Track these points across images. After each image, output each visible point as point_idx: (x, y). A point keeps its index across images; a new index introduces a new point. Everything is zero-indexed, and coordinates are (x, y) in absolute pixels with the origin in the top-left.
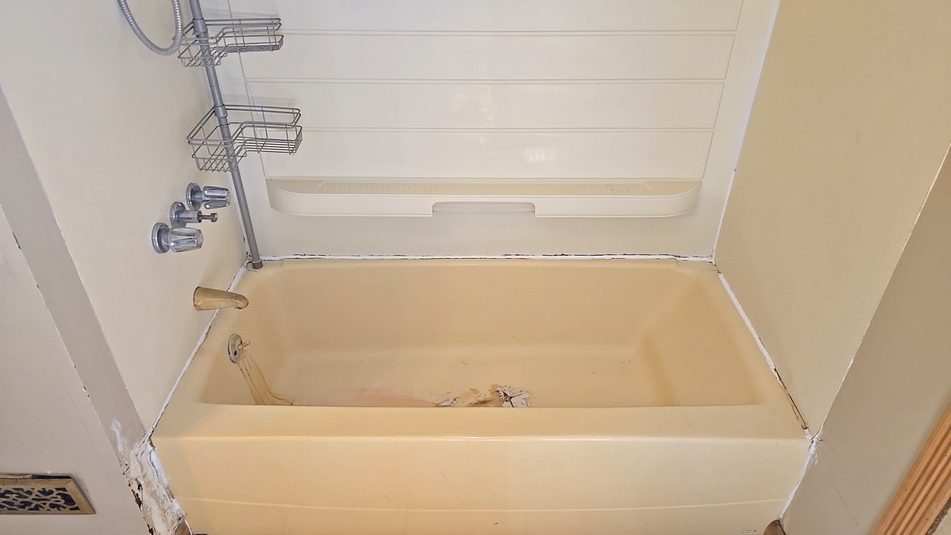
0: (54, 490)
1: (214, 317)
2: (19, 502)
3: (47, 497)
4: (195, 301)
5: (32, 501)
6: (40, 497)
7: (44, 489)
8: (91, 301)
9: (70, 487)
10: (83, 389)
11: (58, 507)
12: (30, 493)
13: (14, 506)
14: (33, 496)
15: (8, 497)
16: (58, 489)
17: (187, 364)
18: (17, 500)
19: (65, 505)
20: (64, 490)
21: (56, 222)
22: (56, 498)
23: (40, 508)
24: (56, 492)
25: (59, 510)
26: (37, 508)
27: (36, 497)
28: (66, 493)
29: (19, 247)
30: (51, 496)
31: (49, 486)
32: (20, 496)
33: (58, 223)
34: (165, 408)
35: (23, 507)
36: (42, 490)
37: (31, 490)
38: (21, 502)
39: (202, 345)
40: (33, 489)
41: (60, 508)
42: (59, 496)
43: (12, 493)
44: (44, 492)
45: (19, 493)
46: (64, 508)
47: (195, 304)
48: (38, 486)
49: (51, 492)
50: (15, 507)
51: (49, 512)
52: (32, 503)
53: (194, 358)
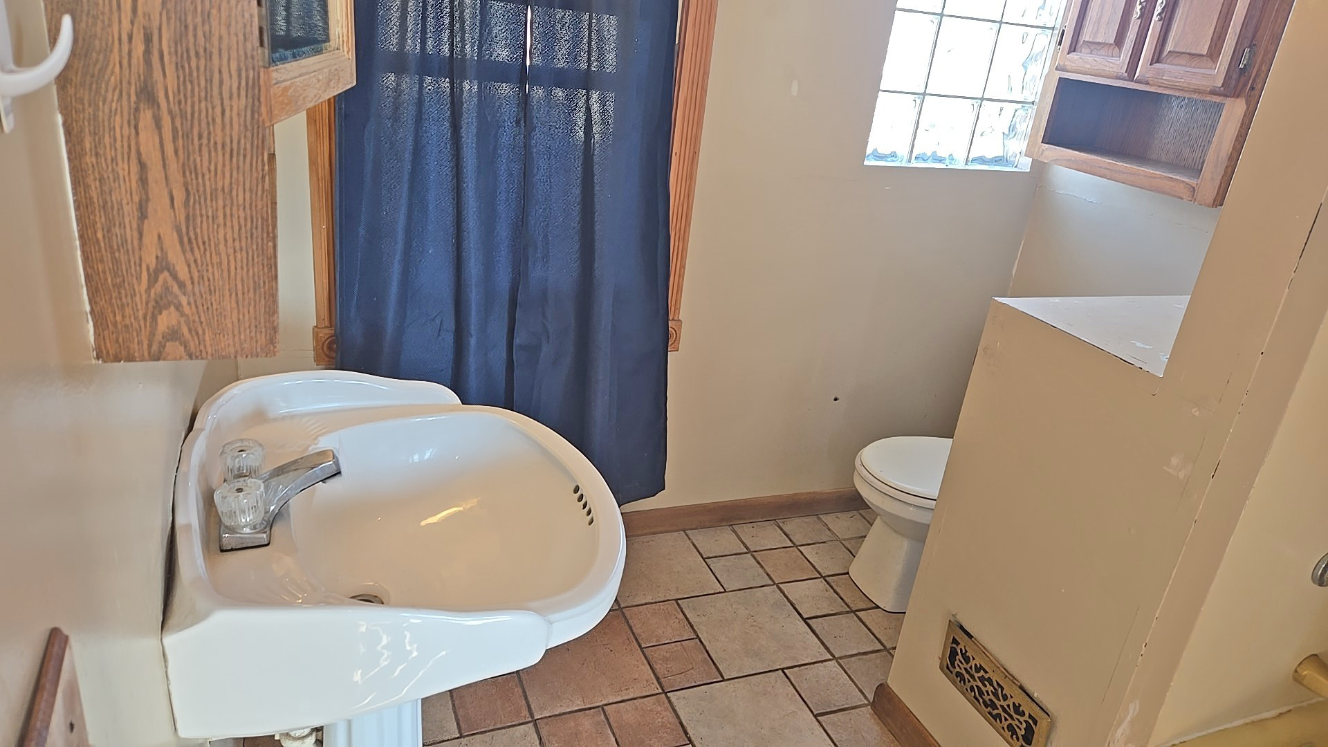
0: (1027, 714)
1: (1302, 704)
2: (989, 697)
3: (1015, 716)
4: (1301, 666)
5: (999, 707)
6: (1010, 709)
7: (1020, 705)
8: (1218, 571)
9: (1043, 723)
10: (1144, 644)
11: (1014, 733)
12: (1005, 698)
13: (982, 698)
14: (1005, 704)
15: (985, 686)
16: (1030, 716)
17: (1235, 724)
18: (988, 694)
19: (1020, 737)
20: (1035, 722)
21: (1257, 476)
22: (1021, 723)
23: (998, 720)
24: (1026, 717)
25: (1012, 737)
26: (997, 717)
27: (1006, 707)
28: (1034, 726)
29: (1213, 476)
30: (1018, 717)
31: (1027, 707)
32: (996, 694)
33: (1257, 478)
34: (1181, 743)
35: (986, 706)
36: (1017, 705)
37: (1009, 697)
38: (990, 700)
39: (1266, 719)
40: (1012, 697)
41: (1014, 736)
42: (1024, 724)
43: (991, 684)
44: (1017, 708)
45: (999, 691)
46: (1018, 739)
47: (1298, 669)
48: (1019, 698)
49: (1023, 714)
50: (981, 700)
51: (1002, 731)
52: (998, 709)
53: (1247, 724)
